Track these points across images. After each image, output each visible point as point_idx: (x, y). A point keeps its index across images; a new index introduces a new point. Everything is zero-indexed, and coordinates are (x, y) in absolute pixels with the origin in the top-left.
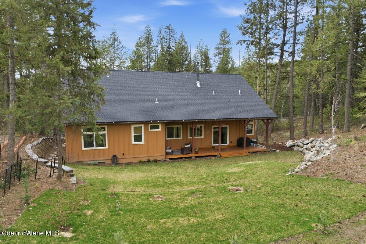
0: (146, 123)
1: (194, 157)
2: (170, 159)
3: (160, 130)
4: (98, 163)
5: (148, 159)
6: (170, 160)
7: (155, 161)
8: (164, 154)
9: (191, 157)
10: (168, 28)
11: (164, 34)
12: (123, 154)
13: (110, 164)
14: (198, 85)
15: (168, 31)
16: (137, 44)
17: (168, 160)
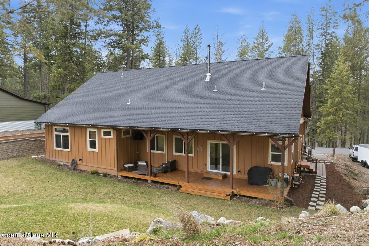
0: (99, 127)
1: (150, 182)
2: (122, 176)
3: (112, 137)
7: (106, 175)
8: (115, 168)
9: (147, 181)
12: (80, 160)
13: (70, 168)
14: (208, 78)
17: (120, 177)
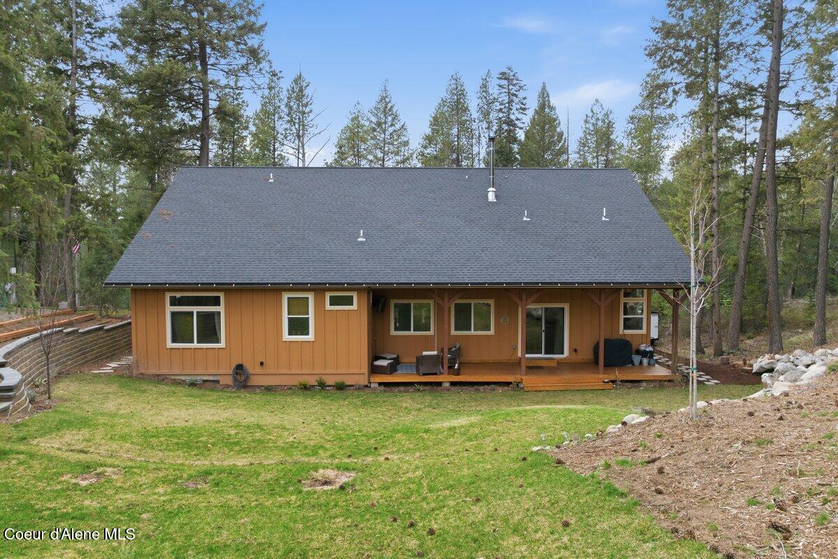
0: (319, 289)
1: (447, 385)
2: (380, 384)
3: (355, 307)
4: (204, 381)
5: (318, 379)
6: (382, 388)
7: (341, 387)
8: (365, 369)
9: (439, 384)
10: (504, 76)
11: (494, 90)
12: (262, 364)
13: (228, 386)
14: (491, 197)
15: (504, 82)
16: (435, 119)
17: (377, 385)
